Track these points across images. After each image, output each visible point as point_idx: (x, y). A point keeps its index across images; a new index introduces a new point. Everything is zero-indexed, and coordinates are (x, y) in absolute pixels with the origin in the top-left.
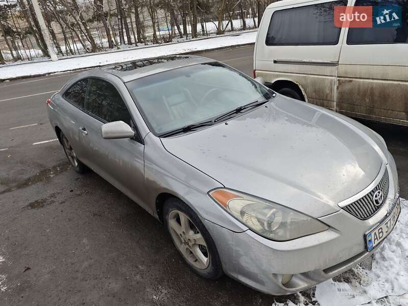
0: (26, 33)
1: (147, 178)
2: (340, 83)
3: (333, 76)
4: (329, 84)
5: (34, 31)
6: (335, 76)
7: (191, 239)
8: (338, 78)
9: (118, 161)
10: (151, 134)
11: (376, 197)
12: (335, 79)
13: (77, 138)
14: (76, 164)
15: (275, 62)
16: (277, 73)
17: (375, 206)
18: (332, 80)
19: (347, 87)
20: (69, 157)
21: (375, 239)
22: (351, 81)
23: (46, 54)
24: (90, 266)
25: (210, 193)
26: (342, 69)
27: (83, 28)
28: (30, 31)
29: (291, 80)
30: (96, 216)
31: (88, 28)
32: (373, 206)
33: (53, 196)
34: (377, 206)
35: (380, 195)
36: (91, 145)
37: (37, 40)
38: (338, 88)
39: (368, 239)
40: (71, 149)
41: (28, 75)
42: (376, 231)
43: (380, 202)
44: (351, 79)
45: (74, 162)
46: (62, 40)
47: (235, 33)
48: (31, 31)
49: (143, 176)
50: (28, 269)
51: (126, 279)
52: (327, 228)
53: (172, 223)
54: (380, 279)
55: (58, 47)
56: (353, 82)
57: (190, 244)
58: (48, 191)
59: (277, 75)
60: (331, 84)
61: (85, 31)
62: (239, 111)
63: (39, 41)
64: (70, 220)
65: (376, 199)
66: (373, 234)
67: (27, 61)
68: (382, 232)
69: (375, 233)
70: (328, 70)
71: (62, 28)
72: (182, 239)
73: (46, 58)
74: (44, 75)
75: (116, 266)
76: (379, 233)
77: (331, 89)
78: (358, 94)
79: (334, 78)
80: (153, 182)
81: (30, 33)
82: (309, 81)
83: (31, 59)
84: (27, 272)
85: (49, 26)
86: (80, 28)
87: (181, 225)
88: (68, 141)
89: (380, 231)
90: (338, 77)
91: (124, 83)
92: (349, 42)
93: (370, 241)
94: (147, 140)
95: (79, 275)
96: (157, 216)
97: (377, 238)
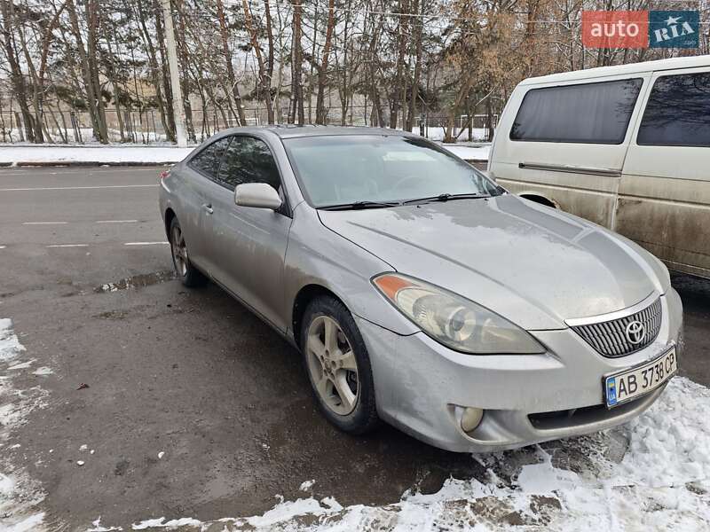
0: (150, 104)
1: (287, 267)
2: (622, 204)
3: (611, 193)
4: (605, 206)
5: (163, 103)
6: (614, 193)
7: (335, 360)
8: (620, 197)
9: (249, 246)
10: (305, 205)
11: (631, 328)
12: (616, 197)
13: (196, 223)
14: (185, 271)
15: (522, 166)
16: (522, 183)
17: (627, 342)
18: (608, 200)
19: (633, 211)
20: (177, 260)
21: (621, 391)
22: (640, 202)
23: (172, 138)
24: (177, 396)
25: (374, 280)
26: (626, 182)
27: (234, 107)
28: (155, 103)
29: (543, 195)
30: (198, 341)
31: (242, 106)
32: (624, 341)
33: (141, 308)
34: (633, 345)
35: (639, 329)
36: (215, 229)
37: (163, 115)
38: (617, 212)
39: (609, 385)
40: (183, 245)
41: (139, 161)
42: (625, 377)
43: (639, 340)
44: (640, 199)
45: (182, 267)
46: (198, 124)
47: (473, 144)
48: (158, 103)
49: (282, 264)
50: (86, 386)
51: (227, 419)
52: (542, 350)
53: (312, 342)
54: (632, 475)
55: (191, 130)
56: (642, 204)
57: (334, 370)
58: (135, 302)
59: (523, 186)
60: (607, 205)
61: (237, 113)
62: (443, 199)
63: (166, 117)
64: (158, 339)
65: (632, 332)
66: (618, 380)
67: (142, 144)
68: (634, 382)
69: (622, 380)
70: (604, 182)
71: (204, 103)
72: (323, 365)
73: (170, 143)
74: (161, 164)
75: (215, 401)
76: (629, 383)
77: (607, 214)
78: (650, 225)
79: (612, 195)
80: (296, 271)
81: (156, 106)
82: (572, 199)
83: (147, 143)
84: (82, 390)
85: (185, 98)
86: (230, 106)
87: (324, 343)
88: (180, 232)
89: (632, 380)
90: (619, 194)
91: (281, 139)
92: (641, 140)
93: (612, 389)
94: (297, 213)
95: (157, 403)
96: (291, 334)
97: (625, 390)
